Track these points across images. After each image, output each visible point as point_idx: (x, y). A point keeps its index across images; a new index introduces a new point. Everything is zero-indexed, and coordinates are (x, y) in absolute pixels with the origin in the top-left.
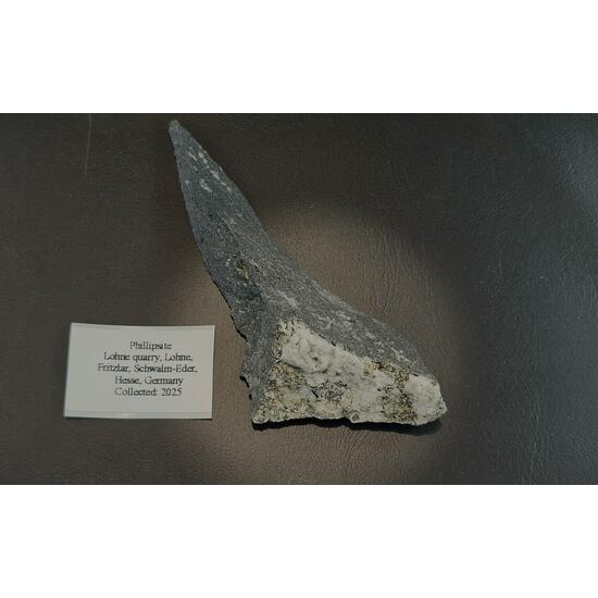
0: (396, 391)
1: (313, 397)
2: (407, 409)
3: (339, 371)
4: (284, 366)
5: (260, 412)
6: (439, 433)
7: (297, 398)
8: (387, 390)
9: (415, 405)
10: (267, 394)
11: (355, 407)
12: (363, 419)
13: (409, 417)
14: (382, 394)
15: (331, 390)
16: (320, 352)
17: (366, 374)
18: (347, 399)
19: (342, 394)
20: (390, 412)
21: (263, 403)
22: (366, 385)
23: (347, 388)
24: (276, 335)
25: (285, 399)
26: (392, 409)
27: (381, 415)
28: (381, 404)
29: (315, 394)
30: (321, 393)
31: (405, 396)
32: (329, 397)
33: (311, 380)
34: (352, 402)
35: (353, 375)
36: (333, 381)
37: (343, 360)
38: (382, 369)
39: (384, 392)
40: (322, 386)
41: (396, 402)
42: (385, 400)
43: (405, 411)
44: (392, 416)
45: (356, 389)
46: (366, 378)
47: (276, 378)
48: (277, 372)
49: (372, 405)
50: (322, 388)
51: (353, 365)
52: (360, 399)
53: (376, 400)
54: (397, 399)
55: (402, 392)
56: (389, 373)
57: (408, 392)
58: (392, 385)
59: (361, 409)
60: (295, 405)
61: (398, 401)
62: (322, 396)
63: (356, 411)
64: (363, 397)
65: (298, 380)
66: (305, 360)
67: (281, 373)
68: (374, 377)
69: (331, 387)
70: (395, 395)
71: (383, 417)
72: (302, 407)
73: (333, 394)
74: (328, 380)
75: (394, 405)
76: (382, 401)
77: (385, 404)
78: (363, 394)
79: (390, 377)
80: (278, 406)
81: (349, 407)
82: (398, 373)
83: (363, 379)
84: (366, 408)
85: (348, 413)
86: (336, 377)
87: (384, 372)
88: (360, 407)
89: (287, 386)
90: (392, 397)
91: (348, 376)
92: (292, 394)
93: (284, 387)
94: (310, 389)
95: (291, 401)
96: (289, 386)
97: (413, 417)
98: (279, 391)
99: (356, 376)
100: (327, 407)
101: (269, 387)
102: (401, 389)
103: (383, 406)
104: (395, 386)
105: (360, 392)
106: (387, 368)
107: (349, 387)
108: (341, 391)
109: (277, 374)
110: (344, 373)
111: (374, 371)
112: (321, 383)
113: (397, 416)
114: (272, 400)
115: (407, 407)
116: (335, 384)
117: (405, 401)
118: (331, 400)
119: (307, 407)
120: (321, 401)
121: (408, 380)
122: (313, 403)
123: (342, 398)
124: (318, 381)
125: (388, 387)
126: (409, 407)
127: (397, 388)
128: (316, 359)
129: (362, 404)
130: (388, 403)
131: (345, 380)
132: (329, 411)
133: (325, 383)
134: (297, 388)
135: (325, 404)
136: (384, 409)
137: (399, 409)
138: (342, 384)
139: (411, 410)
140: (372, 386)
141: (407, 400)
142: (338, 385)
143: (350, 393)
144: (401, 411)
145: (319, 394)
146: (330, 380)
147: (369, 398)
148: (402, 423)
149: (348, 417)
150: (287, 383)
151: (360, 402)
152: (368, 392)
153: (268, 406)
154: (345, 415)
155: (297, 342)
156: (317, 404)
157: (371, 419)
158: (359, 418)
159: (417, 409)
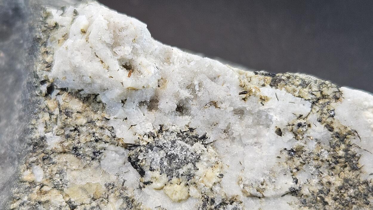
1: (132, 176)
2: (348, 173)
3: (185, 94)
8: (298, 127)
9: (365, 162)
10: (27, 175)
11: (231, 188)
13: (357, 195)
14: (287, 143)
15: (173, 152)
16: (136, 45)
17: (244, 96)
18: (210, 170)
19: (198, 159)
20: (312, 189)
21: (18, 195)
22: (247, 126)
23: (206, 142)
24: (42, 37)
25: (68, 183)
26: (315, 180)
27: (293, 203)
28: (289, 172)
29: (136, 168)
30: (149, 161)
31: (341, 138)
32: (170, 168)
33: (123, 126)
34: (223, 175)
35: (216, 107)
36: (174, 128)
37: (189, 66)
38: (279, 84)
39: (291, 136)
40: (151, 140)
41: (322, 161)
42: (296, 159)
43: (346, 180)
44: (318, 198)
45: (229, 144)
46: (247, 105)
47: (46, 132)
48: (47, 117)
49: (268, 178)
50: (151, 148)
51: (214, 79)
52: (241, 168)
53: (275, 160)
54: (322, 150)
55: (331, 129)
56: (296, 89)
57: (346, 128)
58: (307, 117)
59: (244, 192)
60: (94, 199)
61: (326, 156)
62: (154, 167)
63: (233, 198)
64: (245, 161)
65: (94, 130)
66: (102, 62)
67: (55, 117)
68: (264, 100)
69: (170, 145)
70: (316, 140)
71: (297, 206)
72: (109, 205)
73: (178, 161)
74: (161, 126)
75: (317, 168)
76: (289, 162)
77: (298, 170)
78: (244, 154)
79: (299, 97)
80: (52, 201)
81: (217, 188)
82: (315, 88)
83: (240, 112)
84: (256, 186)
85: (216, 208)
86: (179, 115)
87: (283, 89)
88: (242, 186)
89: (71, 148)
90: (311, 149)
91: (206, 110)
92: (83, 170)
93: (65, 152)
94: (123, 154)
95: (83, 189)
96: (76, 149)
97: (366, 195)
98: (53, 163)
99: (223, 106)
100: (166, 195)
101: (31, 157)
102: (327, 122)
103: (293, 175)
104: (313, 118)
105: (237, 148)
106: (290, 80)
107: (211, 140)
108: (195, 152)
109: (48, 123)
110: (194, 103)
111: (262, 89)
112: (148, 131)
113: (330, 197)
114: (38, 187)
115: (350, 171)
116: (178, 135)
117: (341, 153)
118: (174, 174)
119: (121, 202)
120: (152, 183)
121: (340, 100)
122: (135, 191)
123: (198, 169)
124: (139, 128)
125: (299, 121)
126: (354, 168)
127: (319, 123)
128: (128, 67)
129: (245, 178)
130: (304, 164)
131: (200, 123)
132: (172, 205)
133: (156, 133)
134: (94, 153)
135: (162, 188)
136: (296, 182)
137: (332, 179)
138: (194, 134)
139: (358, 177)
140: (261, 127)
141: (346, 151)
142: (186, 140)
143: (215, 154)
144: (336, 182)
145: (145, 165)
146: (166, 124)
147: (260, 161)
150: (70, 141)
151: (241, 174)
152: (256, 148)
153: (28, 202)
155: (82, 28)
156: (144, 194)
159: (371, 174)
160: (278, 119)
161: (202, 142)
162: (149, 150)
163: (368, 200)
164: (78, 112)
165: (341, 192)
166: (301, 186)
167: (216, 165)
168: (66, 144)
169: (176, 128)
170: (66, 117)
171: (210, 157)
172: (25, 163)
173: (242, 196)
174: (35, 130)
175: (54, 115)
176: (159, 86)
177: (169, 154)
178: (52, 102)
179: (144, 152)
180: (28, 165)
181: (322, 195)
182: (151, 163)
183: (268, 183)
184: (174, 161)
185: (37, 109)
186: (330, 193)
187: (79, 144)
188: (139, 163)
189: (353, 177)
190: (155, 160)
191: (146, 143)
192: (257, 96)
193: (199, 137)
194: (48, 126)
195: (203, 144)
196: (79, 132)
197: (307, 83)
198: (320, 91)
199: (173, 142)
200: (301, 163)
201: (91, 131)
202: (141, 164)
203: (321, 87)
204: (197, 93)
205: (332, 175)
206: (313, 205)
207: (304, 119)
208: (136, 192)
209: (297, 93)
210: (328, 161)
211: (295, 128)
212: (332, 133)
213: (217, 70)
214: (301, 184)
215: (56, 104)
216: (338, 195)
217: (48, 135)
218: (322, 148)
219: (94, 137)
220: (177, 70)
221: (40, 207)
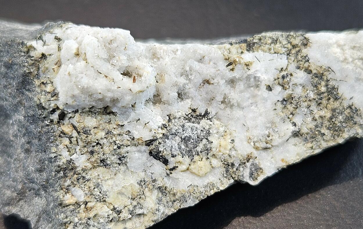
0: (300, 76)
1: (158, 167)
2: (333, 105)
4: (76, 120)
7: (128, 182)
8: (283, 79)
9: (344, 91)
10: (68, 199)
11: (244, 149)
12: (269, 167)
13: (346, 119)
14: (278, 95)
15: (186, 135)
16: (128, 52)
17: (231, 67)
18: (222, 140)
19: (209, 133)
20: (309, 126)
21: (68, 219)
22: (241, 92)
23: (211, 117)
24: (32, 70)
25: (107, 193)
26: (309, 119)
27: (297, 143)
28: (287, 118)
29: (159, 159)
30: (169, 149)
31: (320, 76)
32: (188, 149)
33: (138, 126)
34: (234, 140)
35: (209, 84)
36: (180, 114)
37: (177, 56)
38: (254, 48)
39: (279, 88)
40: (164, 131)
41: (310, 101)
42: (289, 106)
43: (334, 110)
44: (317, 132)
45: (229, 112)
46: (236, 74)
47: (71, 156)
48: (66, 141)
49: (271, 129)
50: (167, 137)
51: (200, 60)
52: (246, 129)
53: (273, 113)
54: (308, 92)
55: (310, 72)
56: (270, 47)
57: (321, 68)
58: (287, 68)
59: (257, 148)
60: (133, 199)
61: (312, 95)
62: (175, 153)
63: (248, 156)
64: (248, 122)
65: (114, 139)
66: (106, 77)
67: (75, 139)
68: (249, 65)
69: (181, 129)
71: (301, 145)
72: (148, 199)
73: (193, 141)
74: (169, 116)
75: (308, 108)
76: (284, 110)
77: (293, 115)
78: (245, 116)
79: (275, 53)
80: (100, 213)
81: (233, 153)
82: (285, 42)
83: (231, 82)
84: (264, 140)
85: (237, 169)
86: (181, 101)
87: (260, 51)
88: (252, 144)
89: (99, 161)
90: (299, 94)
91: (201, 89)
92: (115, 177)
93: (94, 167)
94: (144, 150)
95: (120, 193)
96: (103, 161)
98: (88, 180)
99: (215, 81)
100: (193, 173)
101: (65, 181)
102: (305, 67)
103: (290, 120)
104: (292, 68)
105: (238, 113)
106: (262, 41)
107: (213, 113)
108: (204, 128)
109: (69, 146)
110: (190, 87)
111: (243, 56)
112: (160, 124)
113: (325, 128)
114: (83, 206)
115: (334, 102)
116: (185, 119)
117: (323, 89)
118: (194, 153)
119: (157, 193)
120: (177, 167)
121: (308, 45)
122: (164, 180)
123: (212, 142)
124: (152, 124)
125: (282, 74)
126: (337, 98)
127: (298, 70)
128: (127, 74)
129: (253, 136)
130: (297, 108)
131: (200, 103)
132: (201, 180)
133: (166, 124)
134: (120, 159)
135: (188, 169)
136: (295, 125)
137: (322, 113)
138: (198, 113)
139: (342, 104)
140: (252, 89)
141: (327, 85)
142: (192, 121)
143: (221, 124)
144: (326, 115)
145: (166, 154)
146: (172, 113)
147: (260, 118)
148: (341, 141)
149: (241, 178)
150: (96, 156)
151: (248, 134)
152: (253, 107)
153: (80, 222)
154: (233, 176)
155: (74, 51)
156: (174, 179)
157: (283, 160)
158: (261, 169)
159: (351, 99)
160: (266, 78)
161: (207, 117)
162: (166, 140)
163: (355, 120)
164: (94, 128)
165: (332, 121)
166: (299, 127)
167: (225, 134)
168: (93, 159)
169: (182, 113)
170: (86, 135)
171: (218, 129)
172: (62, 189)
173: (255, 152)
174: (59, 157)
175: (73, 137)
176: (157, 82)
177: (183, 137)
178: (67, 127)
179: (163, 143)
180: (64, 190)
181: (318, 129)
182: (171, 150)
183: (273, 134)
184: (190, 142)
185: (52, 138)
186: (324, 125)
187: (105, 156)
188: (161, 154)
189: (338, 105)
190: (174, 147)
191: (162, 135)
192: (242, 63)
193: (203, 114)
194: (70, 149)
195: (208, 119)
196: (101, 145)
197: (275, 39)
198: (289, 43)
199: (183, 126)
200: (294, 108)
201: (111, 141)
202: (163, 154)
203: (289, 39)
204: (190, 77)
205: (321, 109)
206: (314, 139)
207: (285, 71)
208: (166, 179)
209: (272, 50)
210: (315, 99)
211: (281, 81)
212: (311, 75)
213: (202, 52)
214: (300, 125)
215: (71, 128)
216: (331, 124)
217: (74, 157)
218: (307, 90)
219: (115, 145)
220: (169, 63)
221: (91, 222)
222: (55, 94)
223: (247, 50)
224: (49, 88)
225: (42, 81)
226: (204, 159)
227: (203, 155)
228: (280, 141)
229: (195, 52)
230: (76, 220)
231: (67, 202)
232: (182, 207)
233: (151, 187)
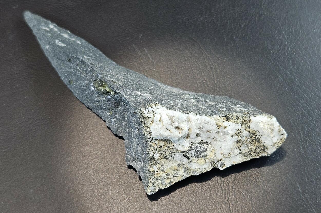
0: (245, 133)
1: (185, 160)
2: (257, 144)
3: (198, 132)
4: (156, 142)
5: (150, 184)
6: (286, 158)
7: (174, 164)
8: (238, 134)
9: (262, 139)
10: (151, 169)
11: (219, 157)
12: (228, 164)
13: (261, 150)
14: (235, 139)
15: (198, 150)
16: (179, 121)
17: (218, 128)
18: (211, 153)
19: (206, 150)
20: (246, 151)
21: (150, 177)
22: (221, 136)
23: (208, 144)
24: (142, 121)
25: (165, 168)
26: (247, 148)
27: (241, 156)
28: (237, 148)
29: (186, 157)
30: (190, 154)
31: (253, 134)
32: (198, 155)
33: (179, 146)
34: (216, 153)
35: (209, 132)
36: (196, 142)
37: (198, 123)
38: (229, 120)
39: (236, 137)
40: (189, 148)
41: (248, 142)
42: (239, 143)
43: (257, 146)
44: (249, 154)
45: (216, 143)
46: (220, 130)
48: (153, 149)
49: (231, 151)
50: (190, 150)
51: (207, 123)
52: (221, 149)
53: (232, 145)
54: (248, 139)
55: (250, 132)
56: (235, 120)
57: (254, 131)
58: (240, 129)
59: (224, 157)
60: (175, 171)
61: (249, 140)
62: (192, 156)
63: (220, 159)
64: (222, 147)
65: (170, 150)
66: (170, 131)
67: (156, 149)
68: (225, 127)
69: (196, 147)
70: (245, 136)
72: (180, 171)
73: (200, 152)
74: (192, 143)
75: (247, 144)
76: (237, 144)
77: (240, 146)
78: (221, 145)
79: (237, 123)
80: (162, 175)
81: (215, 158)
82: (242, 119)
83: (218, 132)
84: (227, 154)
85: (215, 164)
86: (197, 137)
87: (231, 121)
88: (223, 155)
89: (164, 157)
90: (244, 139)
91: (206, 134)
92: (169, 163)
93: (162, 159)
94: (181, 154)
95: (171, 169)
96: (165, 157)
97: (264, 150)
99: (212, 132)
100: (199, 164)
101: (151, 163)
102: (248, 130)
103: (239, 148)
104: (243, 129)
105: (219, 143)
106: (233, 118)
107: (209, 142)
108: (205, 148)
109: (153, 150)
110: (202, 133)
111: (224, 123)
112: (188, 146)
113: (252, 152)
114: (156, 172)
115: (257, 143)
116: (198, 144)
117: (254, 138)
118: (200, 157)
119: (184, 169)
120: (193, 161)
121: (251, 121)
123: (207, 153)
124: (185, 146)
125: (238, 132)
126: (259, 142)
127: (245, 131)
128: (178, 128)
129: (223, 152)
130: (242, 144)
131: (205, 138)
132: (201, 166)
133: (191, 145)
134: (171, 157)
135: (196, 162)
136: (241, 150)
137: (252, 147)
138: (203, 142)
139: (261, 144)
140: (226, 135)
141: (255, 137)
142: (201, 144)
143: (212, 147)
144: (254, 148)
145: (189, 156)
146: (193, 142)
147: (227, 146)
148: (258, 157)
149: (216, 167)
150: (163, 155)
151: (221, 151)
152: (225, 142)
153: (154, 178)
154: (214, 166)
155: (159, 119)
156: (191, 165)
157: (234, 162)
158: (225, 164)
159: (265, 142)
160: (232, 133)
162: (190, 151)
163: (265, 150)
164: (163, 146)
167: (213, 150)
168: (161, 156)
169: (197, 142)
170: (160, 148)
171: (210, 148)
174: (149, 153)
176: (189, 131)
177: (196, 150)
178: (153, 144)
179: (188, 152)
180: (150, 166)
181: (249, 152)
183: (231, 153)
185: (148, 146)
187: (166, 155)
189: (259, 145)
190: (192, 154)
192: (223, 126)
193: (205, 142)
194: (154, 152)
196: (165, 152)
201: (169, 150)
204: (202, 129)
205: (252, 145)
206: (247, 156)
208: (188, 164)
210: (250, 142)
211: (237, 134)
215: (155, 144)
216: (255, 151)
217: (155, 155)
219: (170, 152)
221: (158, 178)
222: (150, 133)
223: (226, 120)
224: (148, 130)
225: (146, 126)
226: (203, 159)
227: (203, 158)
228: (234, 155)
229: (205, 120)
230: (153, 177)
231: (151, 170)
232: (193, 175)
233: (182, 167)
